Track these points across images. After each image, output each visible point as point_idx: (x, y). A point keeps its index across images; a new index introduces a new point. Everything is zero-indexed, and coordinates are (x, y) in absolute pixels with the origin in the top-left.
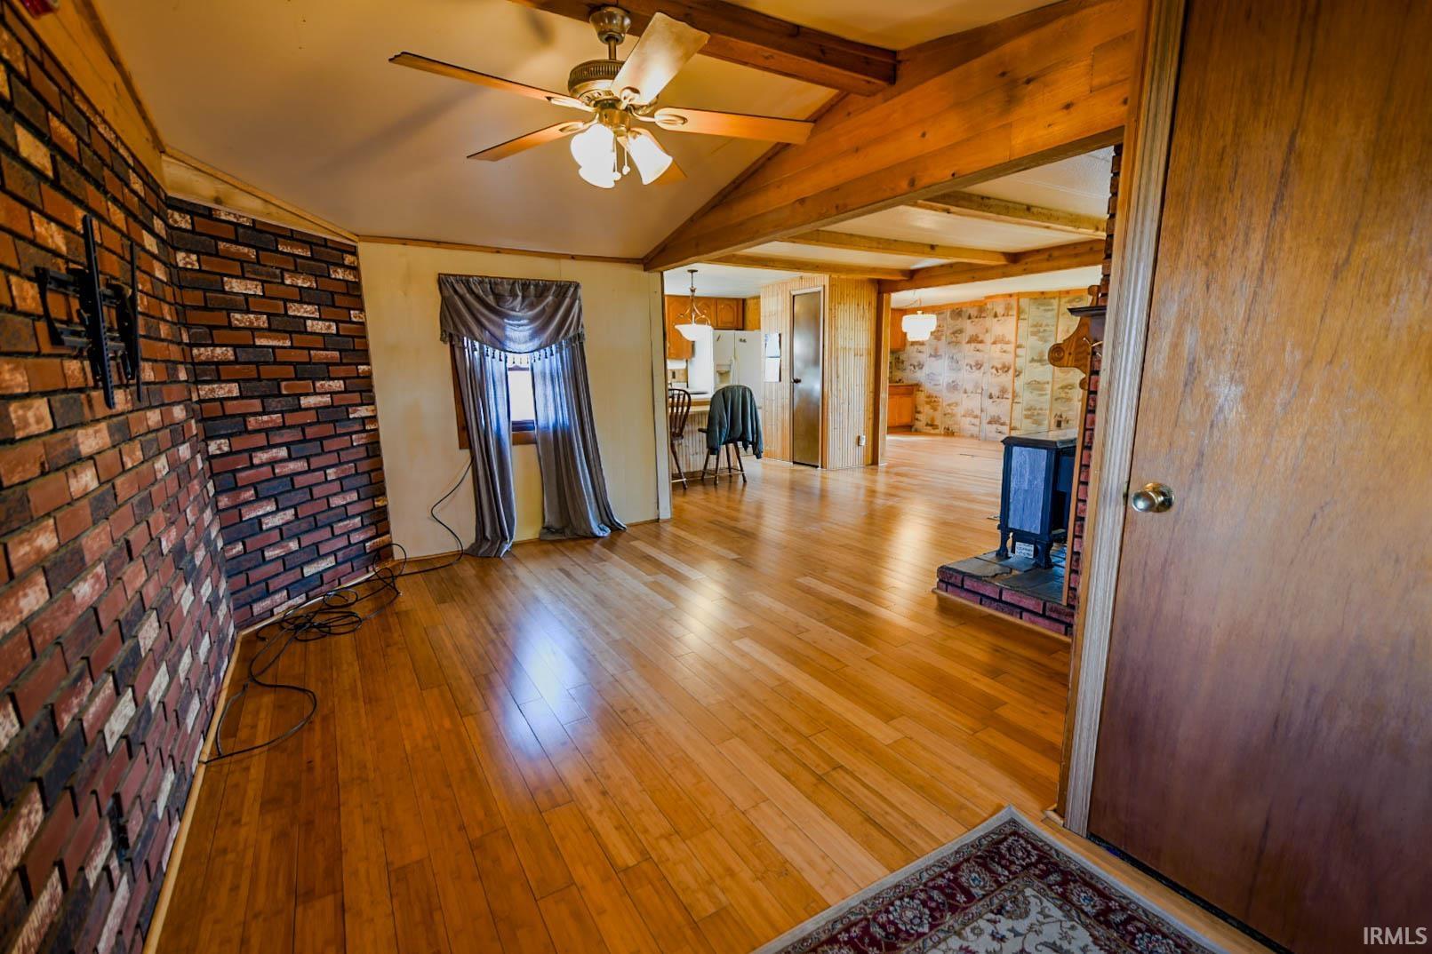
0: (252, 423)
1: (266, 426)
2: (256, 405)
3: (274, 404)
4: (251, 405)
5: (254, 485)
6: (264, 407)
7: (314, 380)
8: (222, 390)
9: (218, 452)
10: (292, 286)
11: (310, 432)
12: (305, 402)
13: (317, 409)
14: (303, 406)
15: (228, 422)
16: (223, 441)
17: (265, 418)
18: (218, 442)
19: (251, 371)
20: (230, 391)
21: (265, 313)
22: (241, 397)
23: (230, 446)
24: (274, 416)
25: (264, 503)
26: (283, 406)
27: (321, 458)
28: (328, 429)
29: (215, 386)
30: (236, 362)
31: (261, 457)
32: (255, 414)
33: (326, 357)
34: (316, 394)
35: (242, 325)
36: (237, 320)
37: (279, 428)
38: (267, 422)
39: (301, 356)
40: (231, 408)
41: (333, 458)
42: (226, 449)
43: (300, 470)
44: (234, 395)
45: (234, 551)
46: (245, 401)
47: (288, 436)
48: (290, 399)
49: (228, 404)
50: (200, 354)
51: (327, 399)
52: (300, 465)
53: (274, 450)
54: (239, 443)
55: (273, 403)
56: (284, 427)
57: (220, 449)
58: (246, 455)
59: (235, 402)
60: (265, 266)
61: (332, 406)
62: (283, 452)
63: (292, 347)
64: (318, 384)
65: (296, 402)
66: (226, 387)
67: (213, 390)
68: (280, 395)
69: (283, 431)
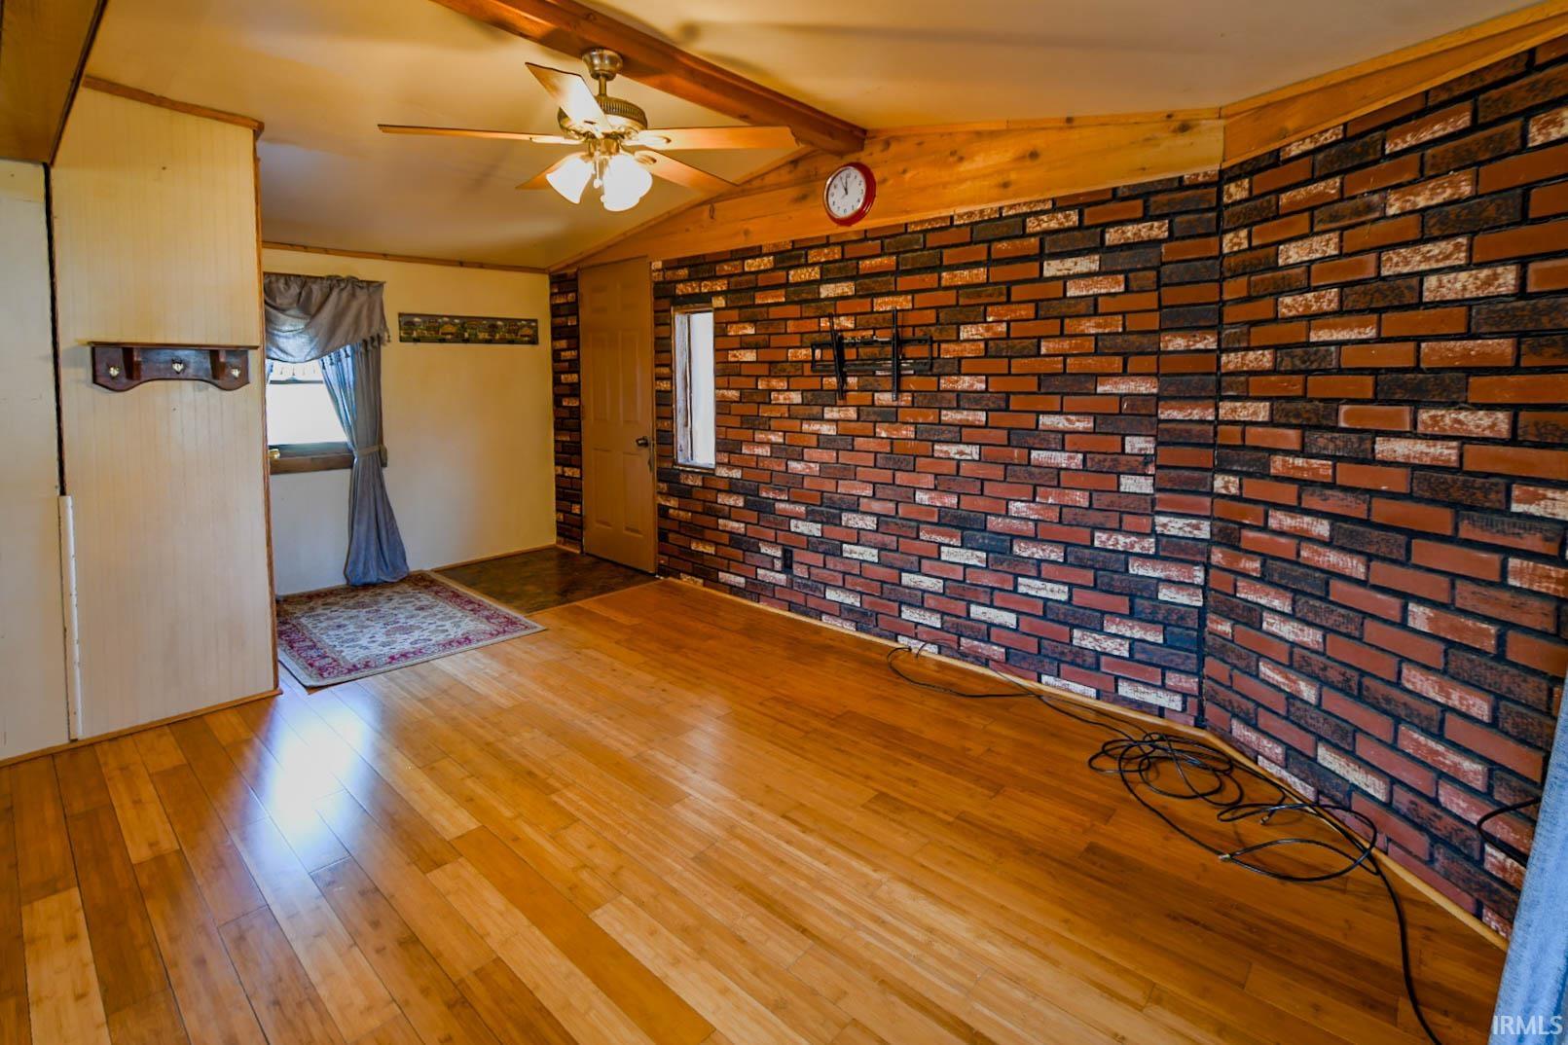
0: (1277, 464)
1: (1298, 475)
2: (1291, 437)
3: (1322, 442)
4: (1286, 437)
5: (1265, 558)
6: (1303, 444)
7: (1416, 405)
8: (1245, 411)
9: (1224, 491)
10: (1403, 214)
11: (1383, 510)
12: (1384, 448)
13: (1413, 468)
14: (1379, 456)
15: (1248, 455)
16: (1232, 479)
17: (1299, 462)
18: (1226, 478)
19: (1294, 386)
20: (1255, 413)
21: (1332, 286)
22: (1271, 423)
23: (1241, 487)
24: (1315, 463)
25: (1272, 591)
26: (1337, 448)
27: (1397, 569)
28: (1440, 519)
29: (1238, 404)
30: (1274, 371)
31: (1279, 520)
32: (1287, 453)
33: (1466, 354)
34: (1413, 435)
35: (1293, 313)
36: (1287, 306)
37: (1325, 485)
38: (1301, 469)
39: (1399, 355)
40: (1254, 436)
41: (1438, 589)
42: (1234, 490)
43: (1347, 572)
44: (1260, 419)
45: (1220, 627)
46: (1276, 430)
47: (1336, 502)
48: (1354, 437)
49: (1251, 430)
50: (1229, 362)
51: (1447, 452)
52: (1355, 566)
53: (1307, 519)
54: (1255, 489)
55: (1321, 440)
56: (1332, 485)
57: (1226, 488)
58: (1260, 509)
59: (1260, 429)
60: (1353, 197)
61: (1459, 469)
62: (1322, 529)
63: (1379, 340)
64: (1424, 416)
65: (1368, 445)
66: (1251, 406)
67: (1234, 410)
68: (1335, 429)
69: (1329, 492)
